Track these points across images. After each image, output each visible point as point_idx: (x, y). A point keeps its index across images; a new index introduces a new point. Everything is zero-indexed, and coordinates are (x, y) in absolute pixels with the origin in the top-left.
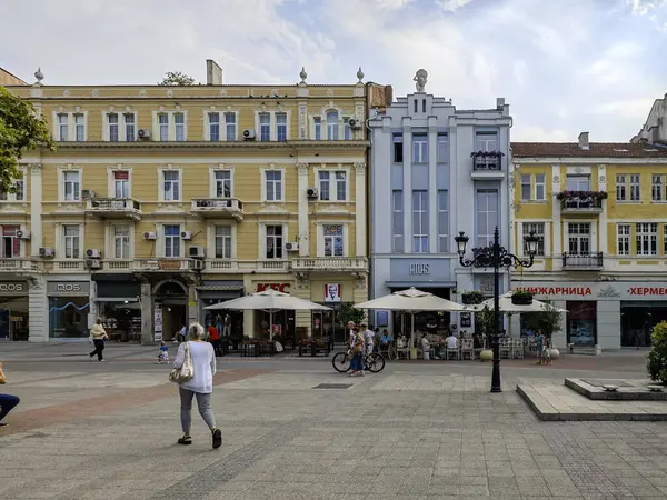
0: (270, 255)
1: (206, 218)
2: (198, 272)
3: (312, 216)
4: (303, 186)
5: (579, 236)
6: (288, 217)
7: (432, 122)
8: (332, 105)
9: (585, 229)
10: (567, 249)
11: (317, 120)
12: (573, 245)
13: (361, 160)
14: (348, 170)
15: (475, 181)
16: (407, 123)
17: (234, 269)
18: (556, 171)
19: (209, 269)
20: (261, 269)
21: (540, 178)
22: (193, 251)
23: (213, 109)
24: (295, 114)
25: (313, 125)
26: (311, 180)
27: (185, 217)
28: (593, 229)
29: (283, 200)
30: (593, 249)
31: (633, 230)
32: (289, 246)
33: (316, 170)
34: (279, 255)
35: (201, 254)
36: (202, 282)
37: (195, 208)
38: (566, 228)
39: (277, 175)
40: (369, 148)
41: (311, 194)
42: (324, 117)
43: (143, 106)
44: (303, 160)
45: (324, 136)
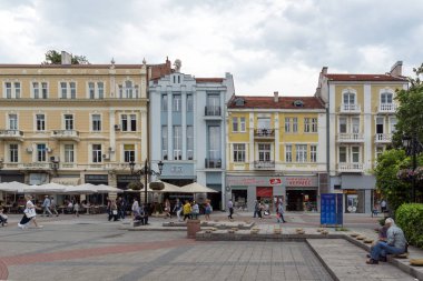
0: (95, 160)
1: (59, 141)
2: (56, 170)
3: (117, 140)
4: (113, 123)
5: (265, 151)
6: (104, 140)
7: (183, 89)
8: (128, 78)
9: (268, 147)
10: (257, 158)
11: (120, 86)
12: (261, 156)
13: (145, 109)
14: (137, 114)
15: (207, 121)
16: (169, 89)
17: (75, 168)
18: (251, 116)
19: (61, 168)
20: (89, 168)
21: (243, 119)
22: (53, 158)
23: (63, 81)
24: (108, 84)
25: (118, 89)
26: (117, 119)
27: (48, 139)
28: (272, 147)
29: (102, 131)
30: (272, 159)
31: (294, 147)
32: (104, 156)
33: (120, 114)
34: (100, 160)
35: (56, 160)
37: (53, 135)
38: (257, 147)
39: (99, 116)
40: (148, 103)
41: (116, 128)
42: (124, 85)
43: (25, 79)
44: (112, 109)
45: (124, 96)
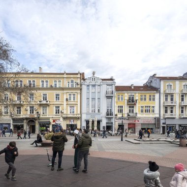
0: (56, 113)
1: (40, 105)
2: (39, 117)
3: (67, 104)
4: (65, 98)
5: (131, 109)
6: (61, 104)
7: (97, 83)
8: (72, 79)
9: (133, 107)
10: (128, 112)
11: (69, 82)
12: (130, 111)
13: (79, 92)
14: (76, 94)
15: (107, 96)
16: (90, 83)
17: (47, 116)
18: (126, 94)
19: (41, 116)
20: (54, 116)
21: (122, 96)
22: (38, 112)
23: (42, 80)
24: (63, 81)
25: (67, 84)
26: (67, 96)
27: (35, 105)
28: (135, 107)
29: (60, 100)
30: (135, 112)
31: (144, 107)
32: (61, 111)
33: (68, 94)
34: (59, 113)
36: (39, 120)
37: (38, 103)
38: (128, 107)
39: (59, 95)
40: (81, 89)
41: (67, 100)
42: (70, 82)
43: (25, 79)
44: (65, 91)
45: (70, 86)
